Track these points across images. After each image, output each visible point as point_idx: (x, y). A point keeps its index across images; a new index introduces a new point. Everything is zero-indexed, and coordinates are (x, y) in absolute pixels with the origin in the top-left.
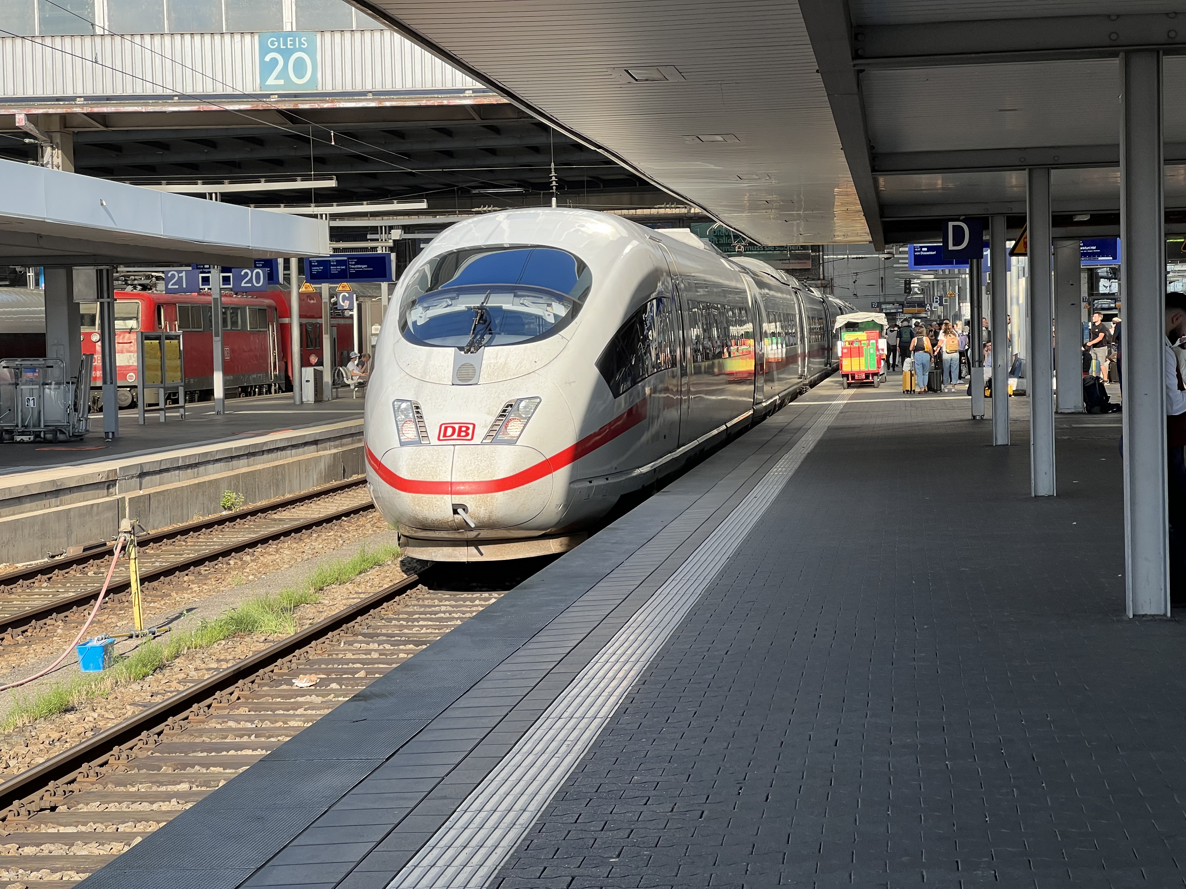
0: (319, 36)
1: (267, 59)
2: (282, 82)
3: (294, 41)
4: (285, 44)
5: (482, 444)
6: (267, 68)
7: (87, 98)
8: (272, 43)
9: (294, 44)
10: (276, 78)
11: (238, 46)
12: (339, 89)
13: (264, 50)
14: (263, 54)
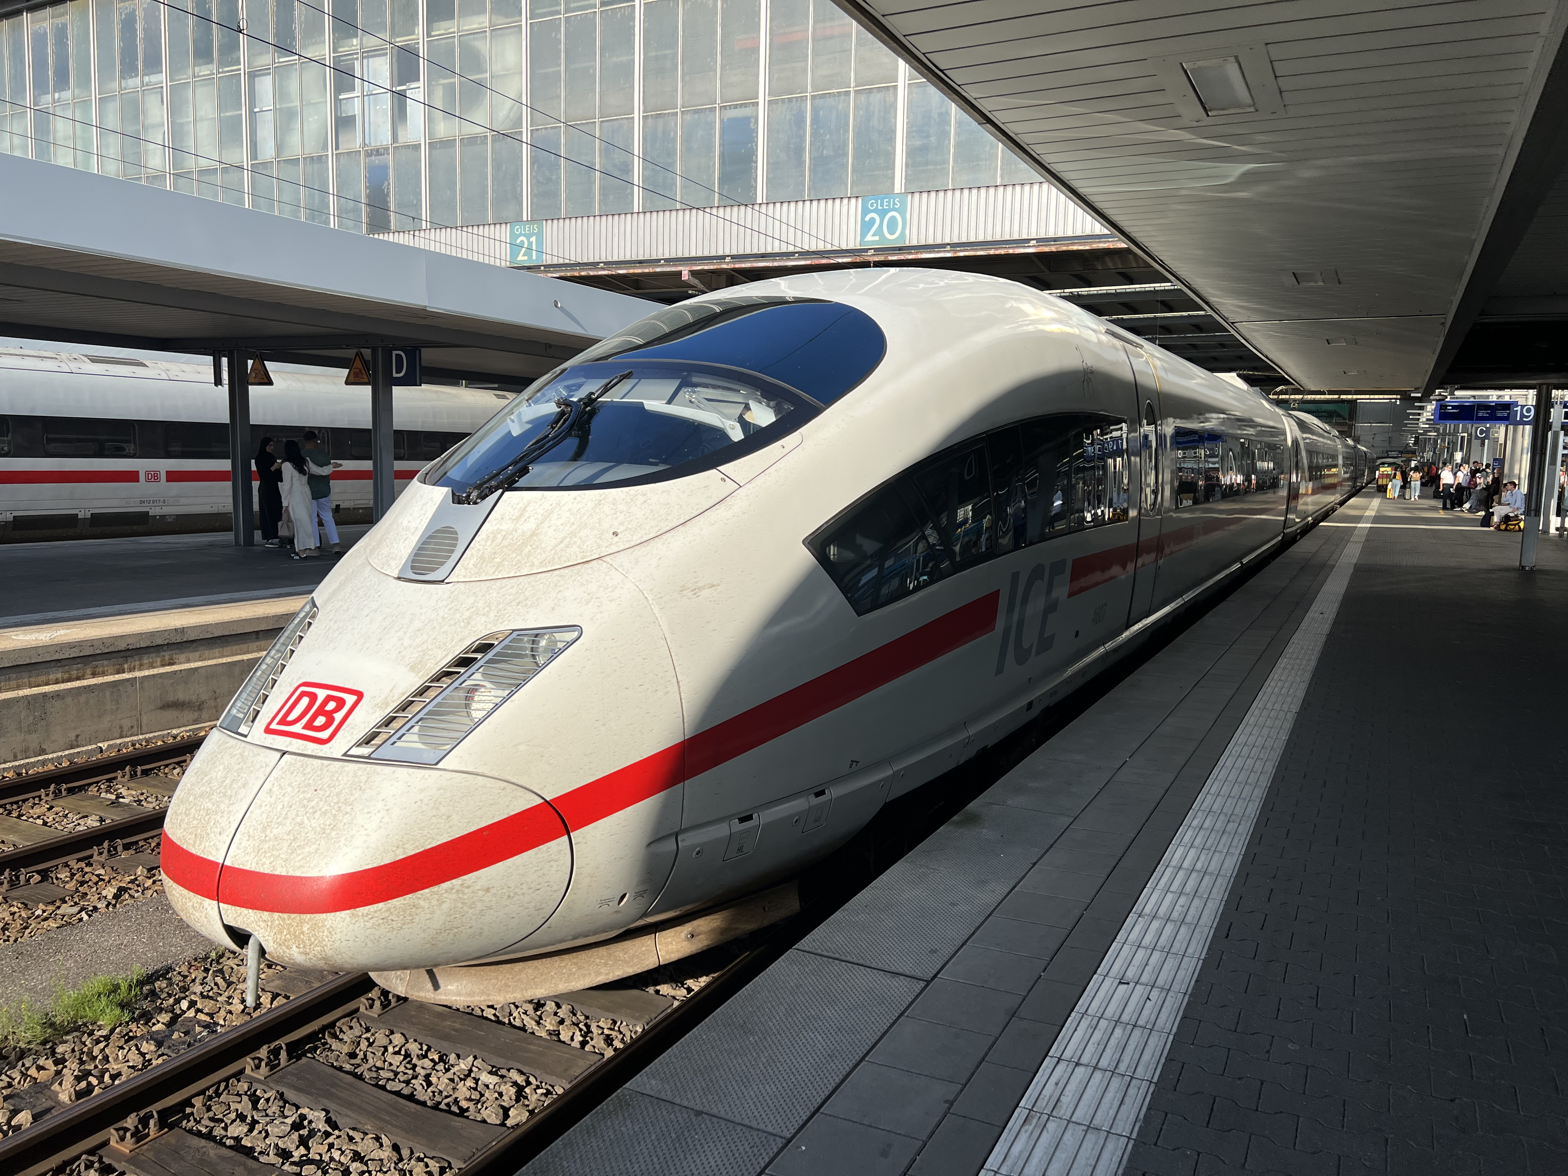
0: (910, 196)
1: (867, 219)
2: (877, 238)
3: (889, 202)
4: (882, 205)
5: (347, 758)
6: (866, 226)
7: (733, 257)
8: (872, 205)
9: (889, 205)
10: (874, 235)
11: (845, 209)
12: (923, 243)
13: (865, 212)
14: (864, 214)
